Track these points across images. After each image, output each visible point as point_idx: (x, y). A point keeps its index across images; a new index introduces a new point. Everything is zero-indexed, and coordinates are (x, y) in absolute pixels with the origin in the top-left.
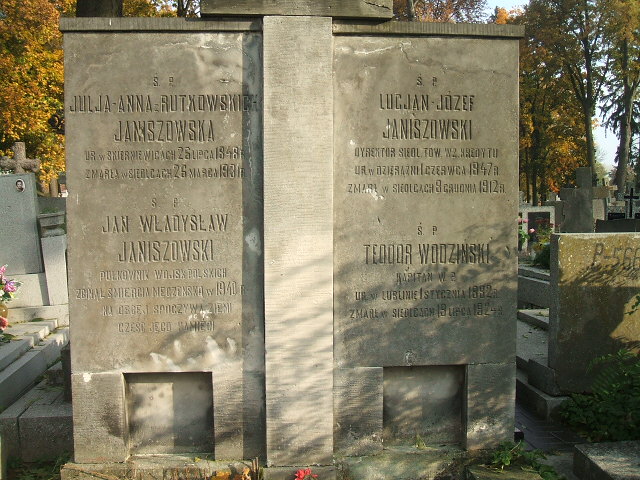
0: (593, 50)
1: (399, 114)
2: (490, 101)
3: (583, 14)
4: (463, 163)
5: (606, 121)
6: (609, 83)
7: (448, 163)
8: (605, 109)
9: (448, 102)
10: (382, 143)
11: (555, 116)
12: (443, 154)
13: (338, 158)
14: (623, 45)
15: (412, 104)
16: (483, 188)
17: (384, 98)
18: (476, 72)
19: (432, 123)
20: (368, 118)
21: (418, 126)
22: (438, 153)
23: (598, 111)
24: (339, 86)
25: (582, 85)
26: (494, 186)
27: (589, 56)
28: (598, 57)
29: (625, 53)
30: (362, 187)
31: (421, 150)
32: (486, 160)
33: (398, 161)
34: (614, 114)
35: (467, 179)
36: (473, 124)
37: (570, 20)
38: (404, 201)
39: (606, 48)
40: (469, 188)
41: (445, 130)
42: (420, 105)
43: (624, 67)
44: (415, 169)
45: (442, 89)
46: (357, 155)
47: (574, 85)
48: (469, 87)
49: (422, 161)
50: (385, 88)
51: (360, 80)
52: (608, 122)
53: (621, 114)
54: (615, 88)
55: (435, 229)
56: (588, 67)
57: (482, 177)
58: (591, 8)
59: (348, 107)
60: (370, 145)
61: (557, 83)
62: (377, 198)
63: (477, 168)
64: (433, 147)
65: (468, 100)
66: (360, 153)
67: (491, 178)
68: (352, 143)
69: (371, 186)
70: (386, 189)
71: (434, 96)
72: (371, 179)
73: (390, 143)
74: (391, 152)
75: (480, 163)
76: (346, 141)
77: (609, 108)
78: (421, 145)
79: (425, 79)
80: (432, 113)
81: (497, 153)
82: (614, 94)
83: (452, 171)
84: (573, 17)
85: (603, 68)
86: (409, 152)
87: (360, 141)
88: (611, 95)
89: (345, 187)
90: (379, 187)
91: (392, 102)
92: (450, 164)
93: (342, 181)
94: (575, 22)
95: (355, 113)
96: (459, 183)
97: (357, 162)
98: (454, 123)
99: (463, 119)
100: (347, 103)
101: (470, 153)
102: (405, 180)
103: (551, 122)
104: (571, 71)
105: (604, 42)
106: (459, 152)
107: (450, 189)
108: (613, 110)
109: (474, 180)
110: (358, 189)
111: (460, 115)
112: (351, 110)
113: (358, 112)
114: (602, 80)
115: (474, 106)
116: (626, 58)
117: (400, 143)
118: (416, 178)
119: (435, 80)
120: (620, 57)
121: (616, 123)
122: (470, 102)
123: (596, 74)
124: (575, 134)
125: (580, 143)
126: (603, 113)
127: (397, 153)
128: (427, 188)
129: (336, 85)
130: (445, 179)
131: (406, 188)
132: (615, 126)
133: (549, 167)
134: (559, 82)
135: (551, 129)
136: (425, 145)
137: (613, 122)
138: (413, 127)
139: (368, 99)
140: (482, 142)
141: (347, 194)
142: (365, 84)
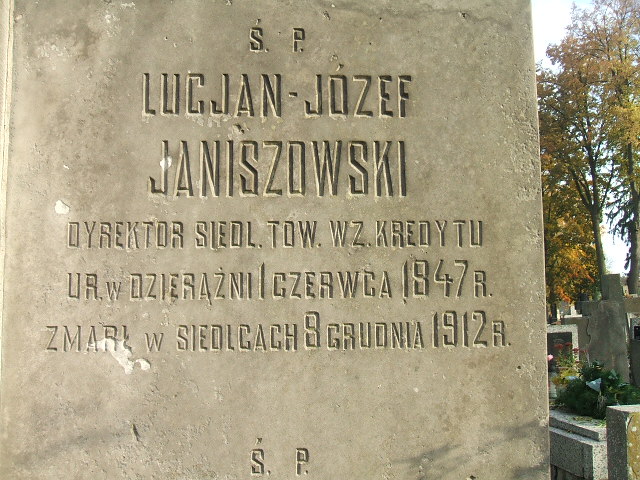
0: (596, 157)
1: (198, 126)
2: (457, 91)
3: (585, 121)
4: (387, 261)
5: (613, 227)
6: (615, 189)
7: (343, 261)
8: (612, 216)
9: (337, 93)
10: (147, 207)
11: (562, 223)
12: (326, 236)
13: (20, 251)
14: (628, 151)
15: (235, 99)
16: (447, 332)
17: (157, 83)
18: (413, 15)
19: (292, 151)
20: (107, 139)
21: (251, 159)
22: (310, 233)
23: (605, 218)
24: (31, 53)
25: (587, 191)
26: (475, 325)
27: (593, 162)
28: (603, 163)
29: (630, 158)
30: (86, 333)
31: (261, 225)
32: (452, 252)
33: (193, 257)
34: (621, 221)
35: (398, 308)
36: (409, 150)
37: (572, 128)
38: (209, 372)
39: (610, 154)
40: (404, 334)
41: (330, 169)
42: (259, 100)
43: (630, 172)
44: (241, 282)
45: (319, 58)
46: (73, 243)
47: (580, 192)
48: (396, 54)
49: (263, 257)
50: (161, 56)
51: (89, 37)
52: (616, 229)
53: (628, 221)
54: (620, 195)
55: (303, 455)
56: (593, 173)
57: (439, 302)
58: (593, 115)
59: (53, 109)
60: (112, 214)
61: (561, 189)
62: (128, 368)
63: (425, 277)
64: (296, 215)
65: (394, 88)
66: (84, 236)
67: (469, 303)
68: (60, 208)
69: (113, 331)
70: (158, 340)
71: (299, 76)
72: (111, 310)
73: (169, 206)
74: (172, 234)
75: (434, 260)
76: (46, 201)
77: (616, 214)
78: (259, 210)
79: (271, 33)
80: (291, 123)
81: (480, 232)
82: (620, 200)
83: (351, 286)
84: (575, 124)
85: (608, 175)
86: (229, 233)
87: (83, 203)
88: (616, 202)
89: (35, 334)
90: (138, 337)
91: (177, 95)
92: (345, 266)
93: (29, 318)
94: (577, 129)
95: (72, 126)
96: (374, 320)
97: (72, 262)
98: (356, 149)
99: (382, 137)
100: (50, 98)
101: (403, 234)
102: (214, 313)
103: (557, 230)
104: (576, 178)
105: (608, 147)
106: (372, 232)
107: (347, 338)
108: (619, 217)
109: (419, 310)
110: (75, 341)
111: (375, 128)
112: (62, 116)
113: (81, 122)
114: (607, 186)
115: (413, 102)
116: (631, 163)
117: (199, 208)
118: (245, 308)
119: (301, 34)
120: (626, 164)
121: (623, 230)
122: (399, 93)
123: (600, 180)
124: (583, 241)
125: (588, 251)
126: (610, 220)
127: (191, 234)
128: (281, 337)
129: (23, 49)
130: (333, 310)
131: (216, 336)
132: (623, 233)
133: (558, 275)
134: (564, 190)
135: (559, 237)
136: (272, 211)
137: (620, 229)
138: (238, 162)
139: (111, 89)
140: (438, 203)
141: (43, 355)
142: (104, 49)
